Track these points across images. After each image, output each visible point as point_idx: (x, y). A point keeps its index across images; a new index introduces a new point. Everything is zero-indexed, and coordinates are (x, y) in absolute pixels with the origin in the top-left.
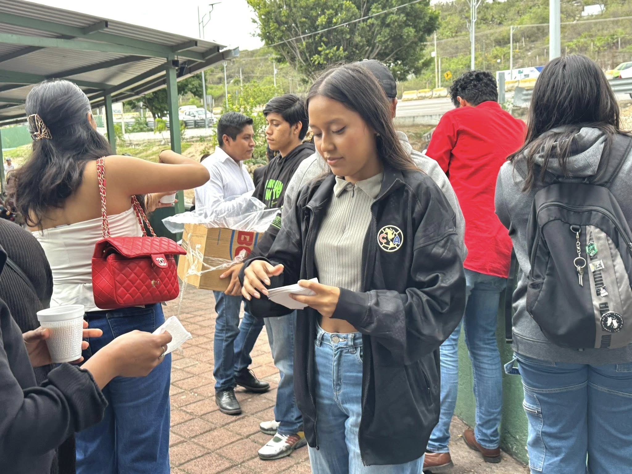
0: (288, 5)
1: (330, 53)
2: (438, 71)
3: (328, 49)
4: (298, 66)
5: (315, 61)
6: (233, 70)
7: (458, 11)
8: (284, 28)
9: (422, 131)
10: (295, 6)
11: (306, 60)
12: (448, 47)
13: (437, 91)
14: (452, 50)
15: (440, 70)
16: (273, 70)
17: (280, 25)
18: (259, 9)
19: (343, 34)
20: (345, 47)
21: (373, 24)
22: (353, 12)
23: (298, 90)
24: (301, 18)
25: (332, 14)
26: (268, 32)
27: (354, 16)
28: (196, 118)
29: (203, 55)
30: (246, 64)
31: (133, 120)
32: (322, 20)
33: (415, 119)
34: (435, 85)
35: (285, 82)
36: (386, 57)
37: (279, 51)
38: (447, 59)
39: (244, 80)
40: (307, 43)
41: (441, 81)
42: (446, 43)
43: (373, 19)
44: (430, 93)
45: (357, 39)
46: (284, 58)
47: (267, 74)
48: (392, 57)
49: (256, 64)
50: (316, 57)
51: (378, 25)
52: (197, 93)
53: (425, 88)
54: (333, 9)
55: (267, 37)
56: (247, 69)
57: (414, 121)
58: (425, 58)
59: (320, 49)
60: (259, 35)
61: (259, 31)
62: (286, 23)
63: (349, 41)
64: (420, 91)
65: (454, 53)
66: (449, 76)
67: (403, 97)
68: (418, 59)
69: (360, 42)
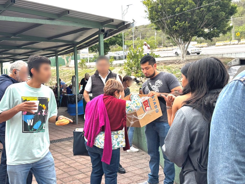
0: (162, 4)
1: (181, 24)
2: (233, 32)
3: (180, 23)
4: (165, 31)
5: (174, 28)
6: (137, 34)
7: (242, 5)
8: (160, 14)
9: (227, 61)
10: (165, 4)
11: (169, 28)
12: (238, 21)
13: (233, 41)
14: (239, 23)
15: (234, 32)
16: (155, 34)
17: (157, 13)
18: (148, 6)
19: (188, 16)
20: (189, 22)
21: (203, 11)
22: (193, 5)
23: (166, 42)
24: (168, 9)
25: (182, 6)
26: (152, 16)
27: (194, 7)
28: (120, 55)
29: (117, 26)
30: (143, 31)
31: (93, 56)
32: (178, 9)
33: (223, 55)
34: (232, 38)
35: (160, 39)
36: (209, 26)
37: (157, 25)
38: (237, 27)
39: (141, 38)
40: (170, 21)
41: (234, 37)
42: (236, 20)
43: (203, 8)
44: (230, 42)
45: (195, 18)
46: (159, 27)
47: (152, 35)
48: (212, 26)
49: (147, 31)
50: (174, 27)
51: (205, 11)
52: (120, 44)
53: (227, 40)
54: (183, 4)
55: (152, 18)
56: (143, 33)
57: (222, 56)
58: (229, 26)
59: (176, 23)
60: (148, 18)
61: (148, 16)
62: (161, 12)
63: (191, 19)
64: (224, 41)
65: (241, 24)
66: (239, 35)
67: (216, 45)
68: (225, 27)
69: (197, 19)
